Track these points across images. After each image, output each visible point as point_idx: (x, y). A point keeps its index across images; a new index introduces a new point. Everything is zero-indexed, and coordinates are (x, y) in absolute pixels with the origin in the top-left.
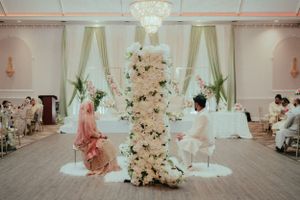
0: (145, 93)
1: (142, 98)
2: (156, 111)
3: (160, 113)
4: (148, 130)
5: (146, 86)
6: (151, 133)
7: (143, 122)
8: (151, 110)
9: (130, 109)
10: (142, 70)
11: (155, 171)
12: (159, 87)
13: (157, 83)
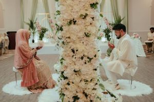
0: (76, 16)
1: (73, 22)
2: (87, 35)
3: (92, 38)
4: (79, 55)
5: (76, 8)
6: (82, 58)
7: (74, 47)
8: (81, 34)
9: (60, 34)
11: (86, 96)
12: (90, 9)
13: (88, 5)
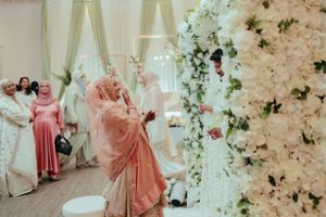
0: (281, 93)
1: (273, 107)
2: (308, 140)
5: (282, 73)
6: (295, 198)
8: (294, 138)
10: (271, 32)
